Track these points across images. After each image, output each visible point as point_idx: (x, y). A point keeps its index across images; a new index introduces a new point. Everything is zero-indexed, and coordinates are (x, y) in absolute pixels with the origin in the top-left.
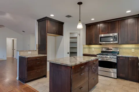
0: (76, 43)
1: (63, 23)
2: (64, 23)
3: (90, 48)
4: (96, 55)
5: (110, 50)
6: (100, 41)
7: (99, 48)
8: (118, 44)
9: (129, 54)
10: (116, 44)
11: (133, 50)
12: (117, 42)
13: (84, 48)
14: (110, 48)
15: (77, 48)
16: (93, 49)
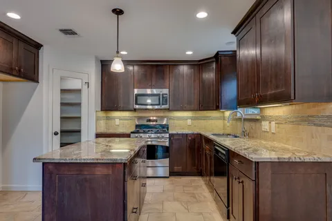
0: (79, 105)
1: (38, 46)
2: (42, 46)
3: (108, 118)
4: (130, 135)
5: (151, 123)
6: (137, 104)
7: (131, 119)
8: (168, 110)
9: (183, 129)
10: (165, 109)
11: (189, 121)
12: (167, 106)
13: (98, 119)
14: (152, 118)
15: (80, 118)
16: (117, 122)
